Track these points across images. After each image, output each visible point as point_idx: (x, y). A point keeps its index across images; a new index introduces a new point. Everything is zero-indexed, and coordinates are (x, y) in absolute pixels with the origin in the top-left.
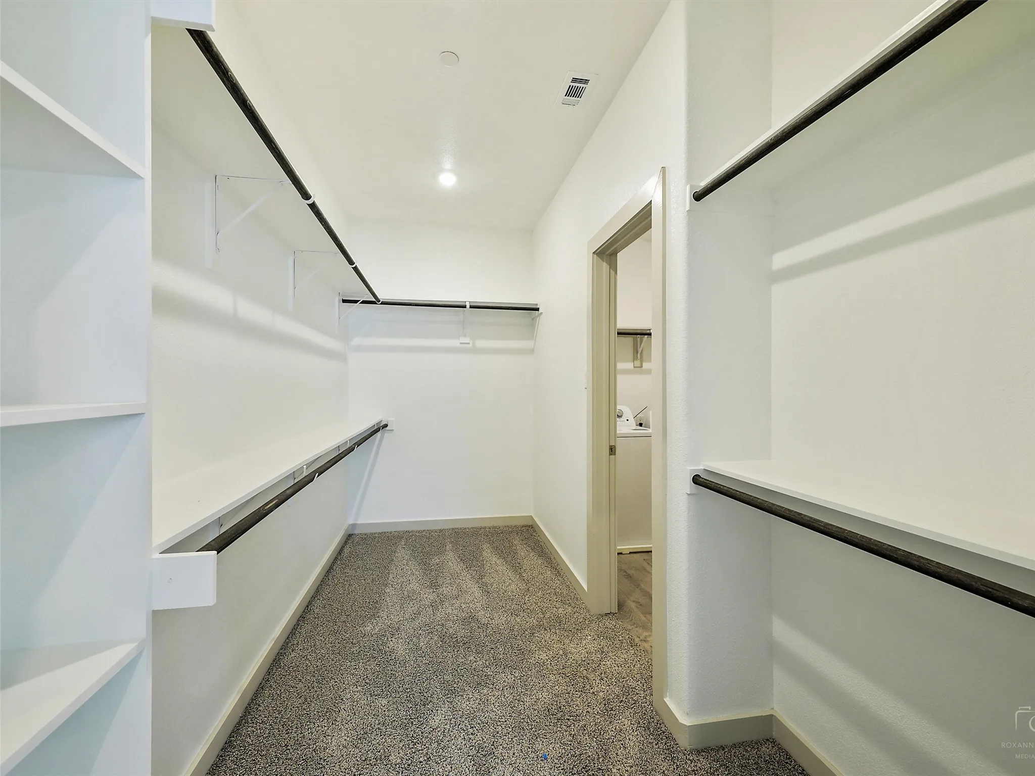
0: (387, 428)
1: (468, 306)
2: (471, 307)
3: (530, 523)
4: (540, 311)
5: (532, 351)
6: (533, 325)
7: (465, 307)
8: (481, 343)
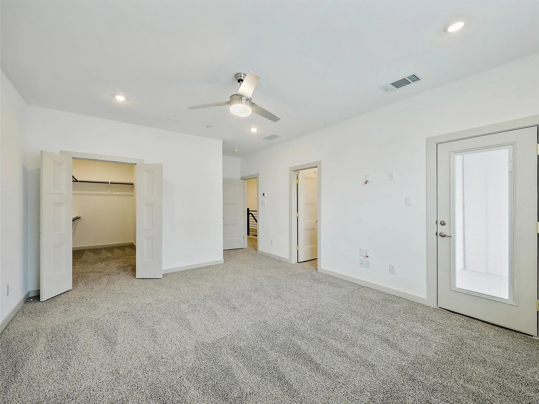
0: (80, 218)
1: (110, 183)
2: (111, 183)
3: (132, 244)
4: (134, 185)
5: (133, 195)
6: (133, 188)
7: (108, 183)
8: (114, 193)
